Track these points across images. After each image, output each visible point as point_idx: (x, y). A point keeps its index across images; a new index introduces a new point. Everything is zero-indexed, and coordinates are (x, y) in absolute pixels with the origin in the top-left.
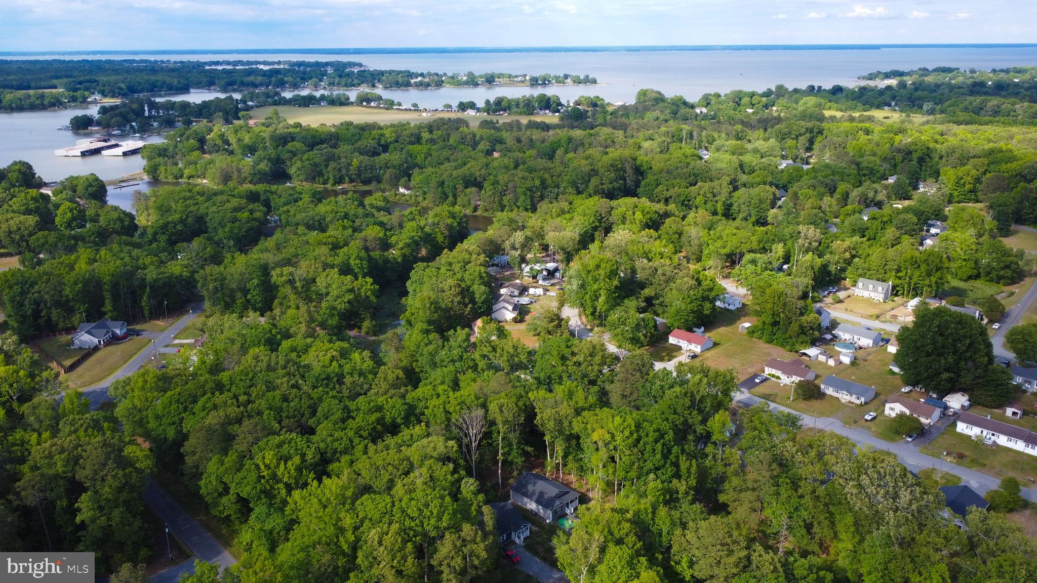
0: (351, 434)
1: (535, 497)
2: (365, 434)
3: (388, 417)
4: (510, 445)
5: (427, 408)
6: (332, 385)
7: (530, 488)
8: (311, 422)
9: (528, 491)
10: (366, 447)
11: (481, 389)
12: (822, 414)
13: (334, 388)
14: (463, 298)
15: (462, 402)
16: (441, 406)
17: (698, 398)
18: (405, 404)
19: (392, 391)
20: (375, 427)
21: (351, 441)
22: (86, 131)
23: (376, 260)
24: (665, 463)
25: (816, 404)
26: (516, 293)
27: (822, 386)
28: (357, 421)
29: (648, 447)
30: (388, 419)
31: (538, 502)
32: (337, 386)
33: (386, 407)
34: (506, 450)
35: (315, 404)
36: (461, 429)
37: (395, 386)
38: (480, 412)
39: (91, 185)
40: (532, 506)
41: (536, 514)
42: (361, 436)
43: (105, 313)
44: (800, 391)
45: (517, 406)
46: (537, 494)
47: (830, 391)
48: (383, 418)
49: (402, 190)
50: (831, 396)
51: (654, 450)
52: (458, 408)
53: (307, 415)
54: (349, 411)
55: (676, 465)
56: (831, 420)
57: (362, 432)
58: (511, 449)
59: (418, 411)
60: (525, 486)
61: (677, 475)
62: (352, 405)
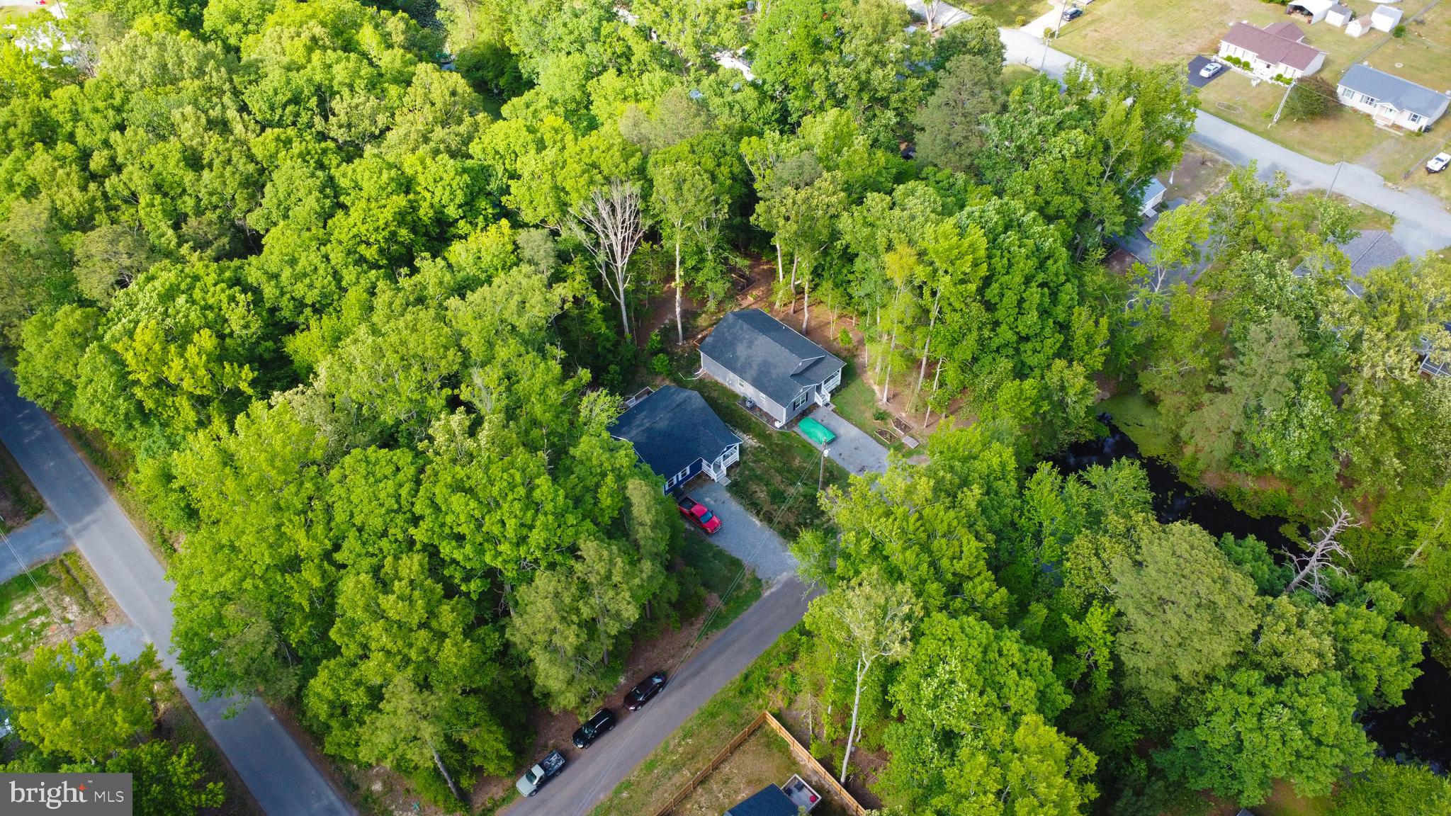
0: (337, 257)
1: (752, 372)
2: (370, 253)
3: (425, 205)
4: (700, 251)
5: (514, 176)
6: (304, 118)
7: (742, 350)
8: (254, 221)
9: (736, 359)
10: (372, 292)
11: (636, 125)
12: (1338, 155)
13: (310, 125)
15: (594, 165)
16: (546, 177)
17: (1115, 153)
18: (465, 171)
19: (439, 133)
20: (394, 234)
21: (337, 276)
24: (1042, 329)
25: (1325, 132)
27: (1340, 90)
28: (351, 220)
29: (1010, 298)
30: (425, 213)
31: (758, 384)
32: (318, 120)
33: (421, 178)
34: (690, 263)
35: (262, 171)
36: (588, 230)
37: (447, 119)
38: (634, 188)
40: (745, 389)
41: (754, 407)
42: (361, 260)
44: (1299, 105)
45: (714, 178)
46: (755, 367)
47: (1352, 99)
48: (414, 208)
50: (1355, 111)
51: (1021, 301)
52: (583, 181)
53: (242, 204)
54: (337, 192)
55: (1063, 327)
56: (1355, 169)
57: (362, 249)
58: (702, 260)
59: (493, 186)
60: (731, 345)
61: (1065, 352)
62: (344, 174)
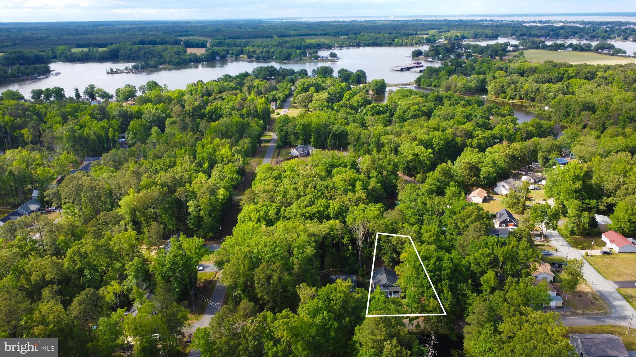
14: (470, 172)
22: (417, 58)
23: (457, 143)
26: (532, 181)
39: (377, 85)
43: (310, 142)
49: (547, 108)
